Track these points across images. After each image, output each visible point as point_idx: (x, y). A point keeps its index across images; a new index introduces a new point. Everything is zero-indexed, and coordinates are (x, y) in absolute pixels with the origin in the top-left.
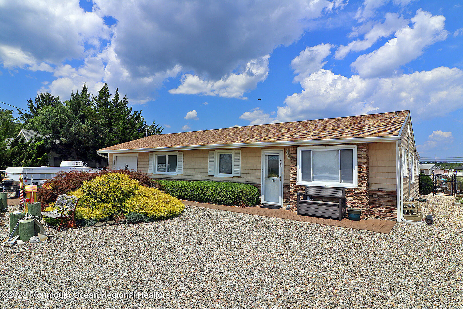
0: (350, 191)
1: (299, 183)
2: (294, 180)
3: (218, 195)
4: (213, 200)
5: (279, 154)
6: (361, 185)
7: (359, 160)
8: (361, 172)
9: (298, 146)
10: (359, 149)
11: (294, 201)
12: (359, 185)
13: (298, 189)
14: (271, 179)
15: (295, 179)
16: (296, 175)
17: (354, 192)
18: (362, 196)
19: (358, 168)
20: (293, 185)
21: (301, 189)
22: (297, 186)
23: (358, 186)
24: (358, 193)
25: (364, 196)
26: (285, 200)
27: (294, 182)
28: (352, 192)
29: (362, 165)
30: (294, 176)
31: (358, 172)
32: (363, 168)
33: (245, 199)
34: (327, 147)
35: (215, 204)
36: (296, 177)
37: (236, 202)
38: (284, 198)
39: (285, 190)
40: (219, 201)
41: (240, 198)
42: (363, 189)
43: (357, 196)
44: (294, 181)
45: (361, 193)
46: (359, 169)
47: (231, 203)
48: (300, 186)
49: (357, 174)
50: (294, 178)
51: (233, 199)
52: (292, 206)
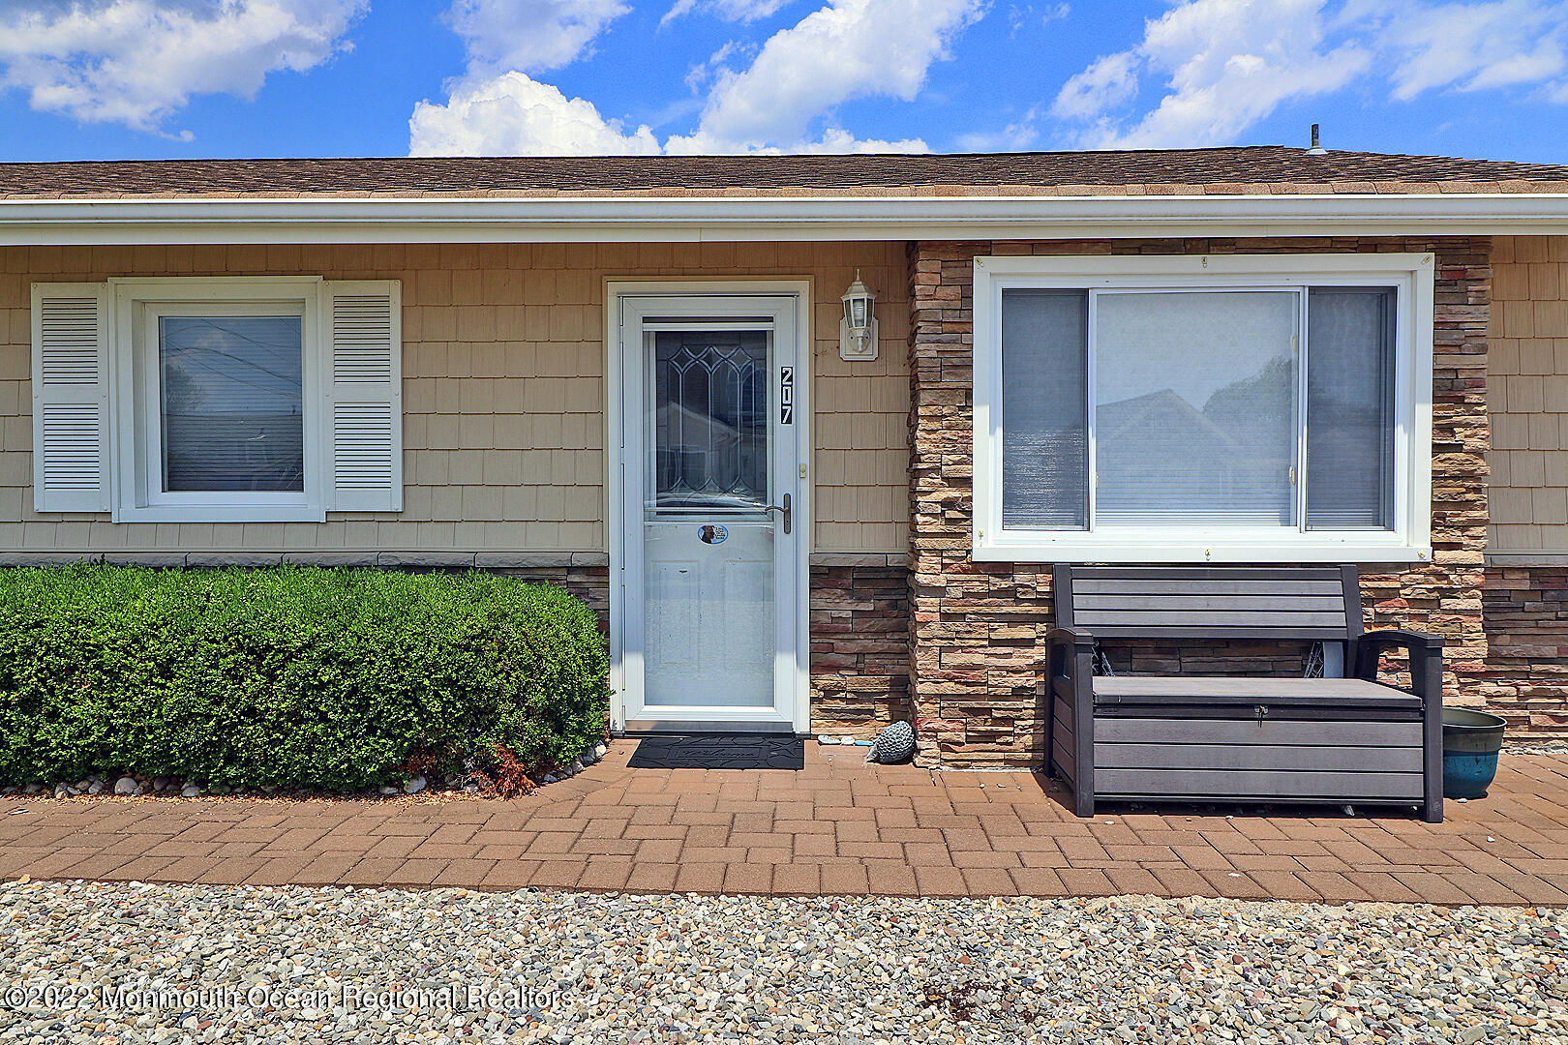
0: (1383, 584)
1: (991, 544)
2: (950, 521)
3: (218, 701)
4: (165, 755)
5: (770, 319)
6: (1455, 536)
7: (1448, 361)
8: (1458, 448)
9: (987, 248)
10: (1447, 286)
11: (949, 687)
12: (1441, 538)
13: (979, 596)
14: (691, 526)
15: (959, 515)
16: (966, 482)
17: (1407, 591)
18: (1455, 611)
19: (1435, 418)
20: (944, 566)
21: (1010, 593)
22: (979, 567)
23: (1436, 546)
24: (1436, 594)
25: (1472, 613)
26: (827, 679)
27: (947, 543)
28: (1390, 594)
29: (1461, 401)
30: (954, 493)
31: (1437, 449)
32: (1472, 419)
33: (528, 715)
34: (1218, 262)
35: (179, 793)
36: (970, 499)
37: (438, 749)
38: (816, 668)
39: (821, 604)
40: (230, 760)
41: (481, 717)
42: (1468, 567)
43: (1424, 618)
44: (952, 528)
45: (1450, 593)
46: (1442, 428)
47: (386, 769)
48: (1004, 569)
49: (1425, 463)
50: (948, 504)
51: (408, 725)
52: (936, 731)
